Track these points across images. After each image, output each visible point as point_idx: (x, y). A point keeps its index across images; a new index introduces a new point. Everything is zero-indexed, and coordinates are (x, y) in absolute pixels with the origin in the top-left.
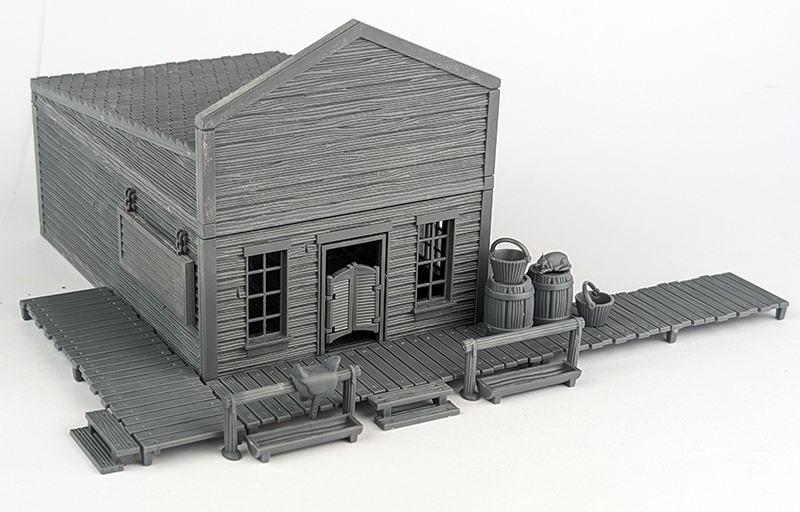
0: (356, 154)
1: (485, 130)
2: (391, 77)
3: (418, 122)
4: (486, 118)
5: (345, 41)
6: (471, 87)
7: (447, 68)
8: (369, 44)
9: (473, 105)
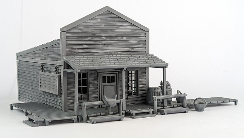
0: (108, 46)
1: (146, 44)
2: (117, 23)
3: (126, 38)
4: (146, 40)
5: (103, 11)
6: (141, 30)
7: (133, 23)
8: (110, 13)
9: (142, 36)
